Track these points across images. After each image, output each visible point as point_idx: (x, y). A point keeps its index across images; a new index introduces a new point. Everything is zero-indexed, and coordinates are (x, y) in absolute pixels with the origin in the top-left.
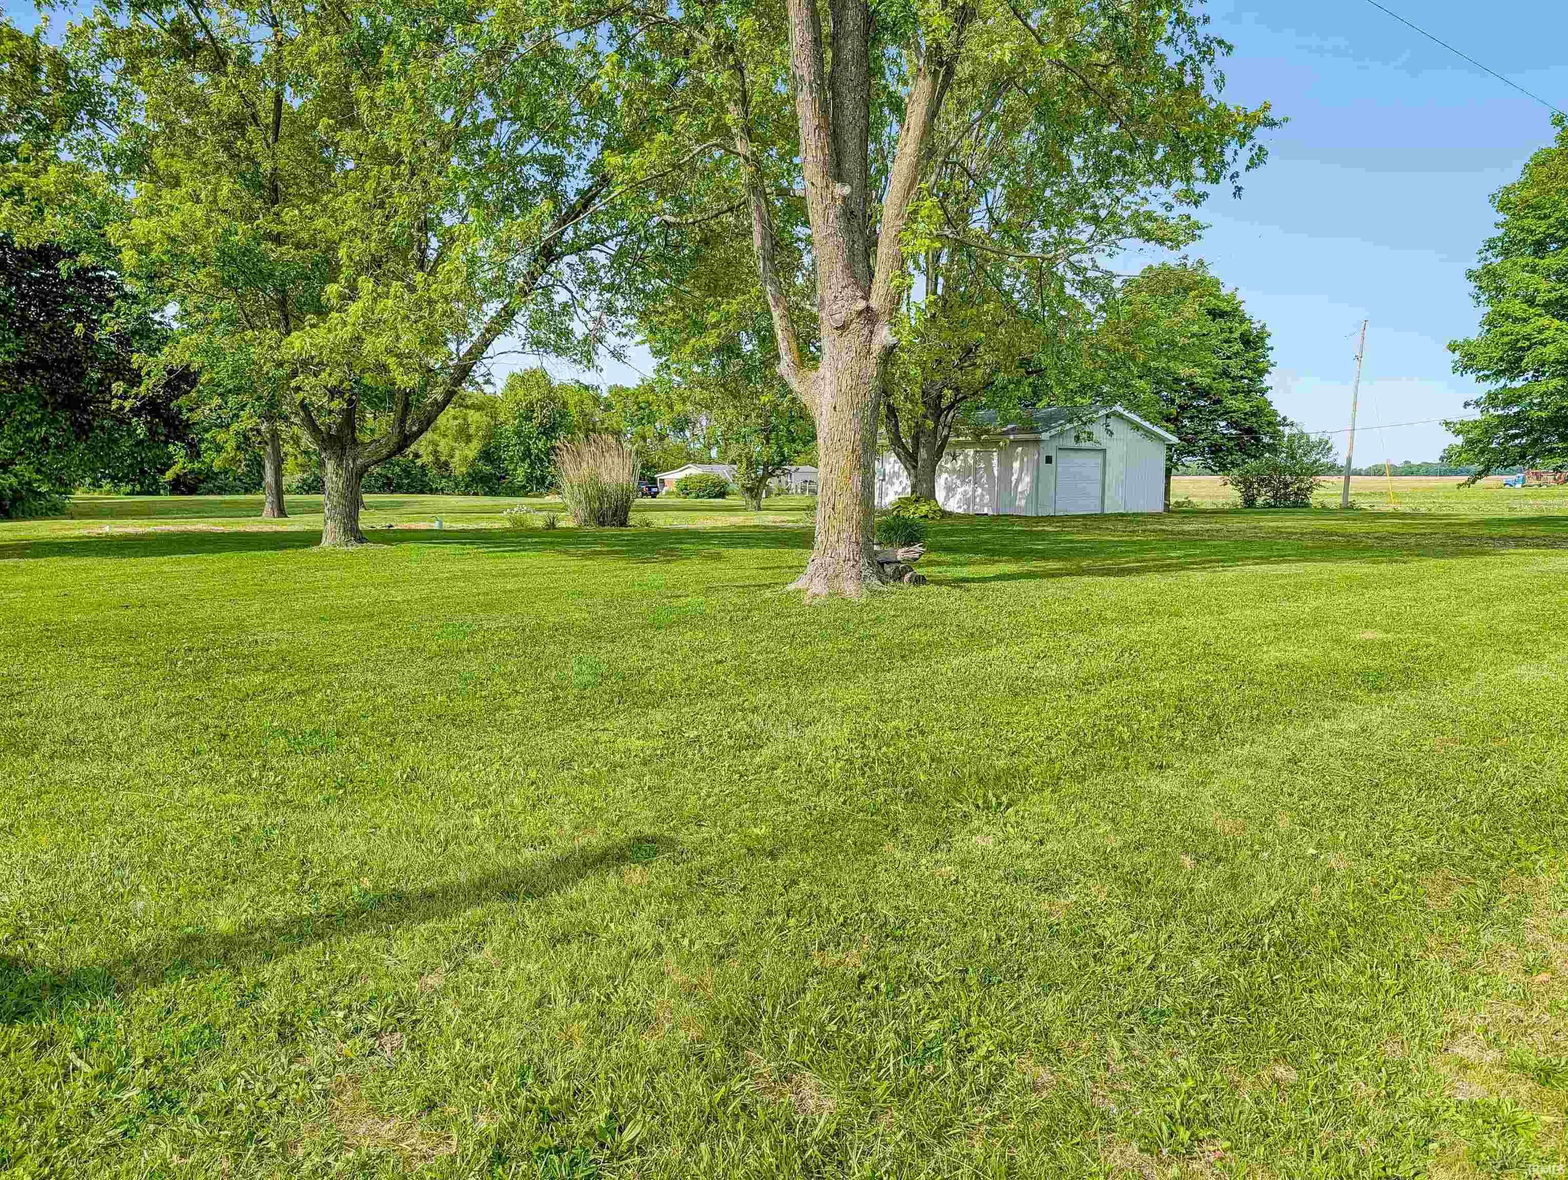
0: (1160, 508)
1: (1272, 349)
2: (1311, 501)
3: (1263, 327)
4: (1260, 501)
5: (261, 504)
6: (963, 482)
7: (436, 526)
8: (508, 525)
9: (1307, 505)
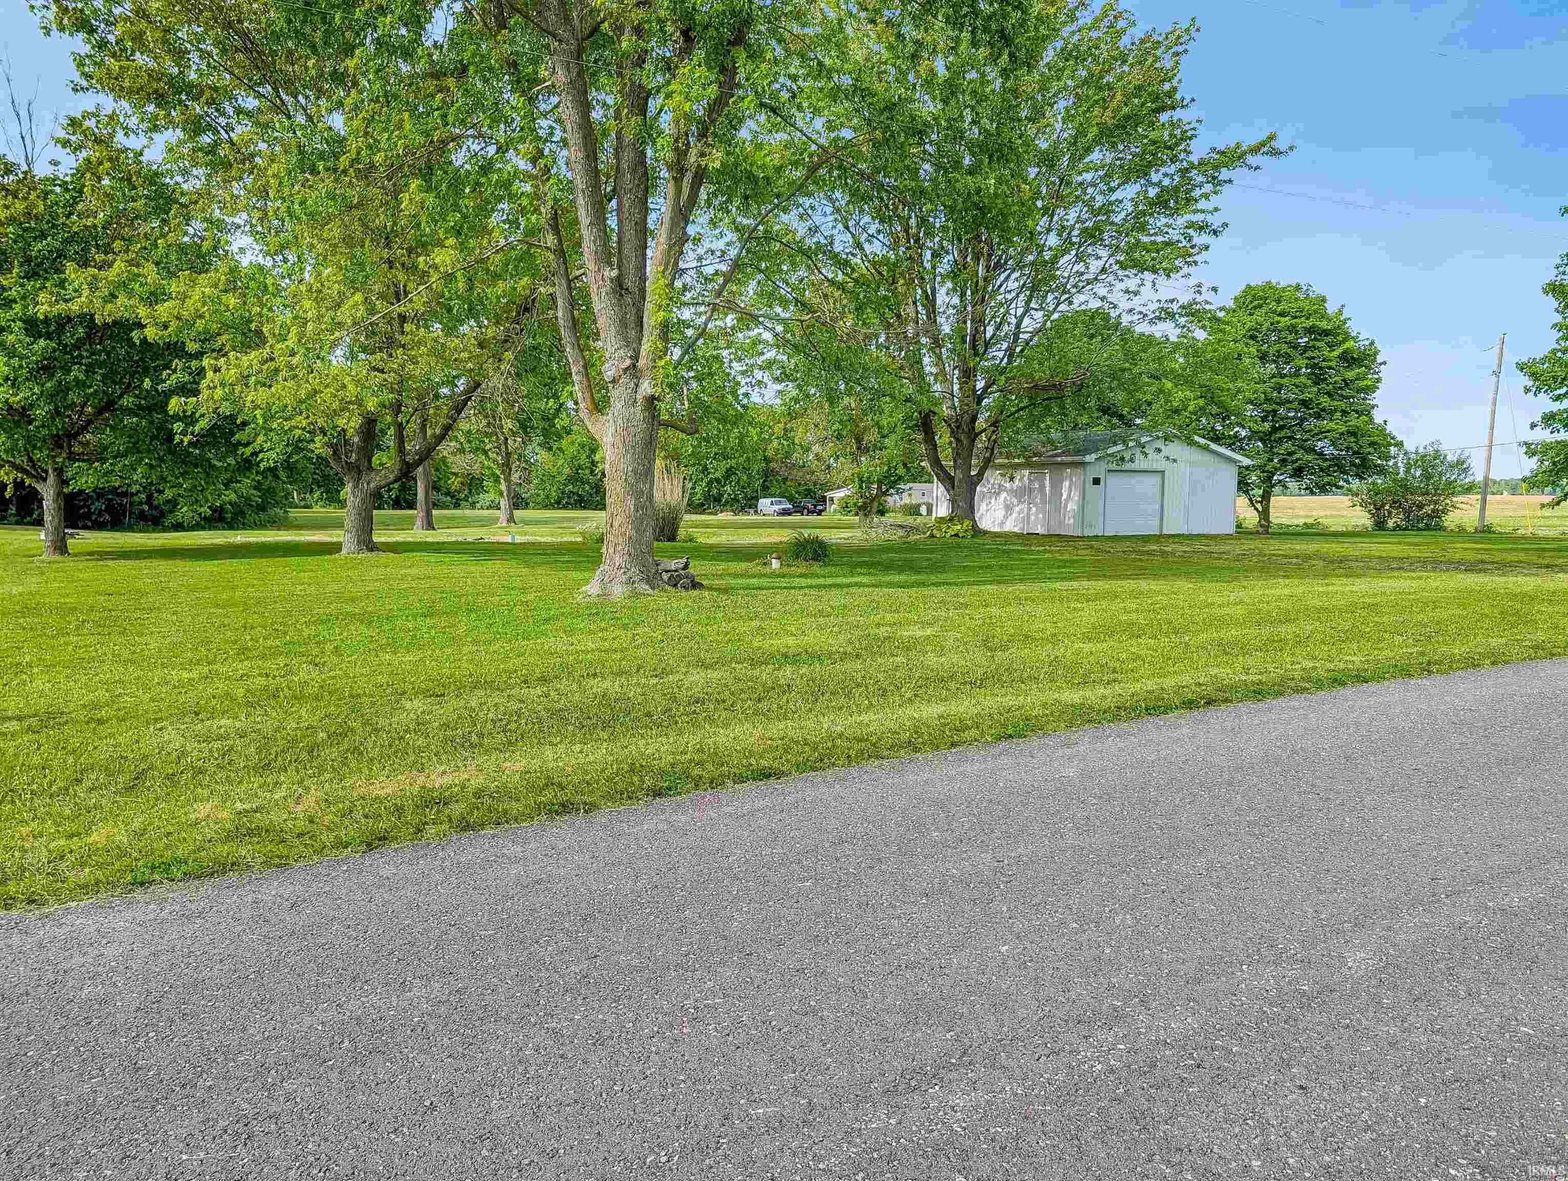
0: (1231, 530)
1: (1384, 363)
2: (1446, 524)
3: (1372, 343)
4: (1391, 523)
5: (413, 517)
6: (1020, 502)
7: (509, 539)
8: (580, 539)
9: (1444, 529)
